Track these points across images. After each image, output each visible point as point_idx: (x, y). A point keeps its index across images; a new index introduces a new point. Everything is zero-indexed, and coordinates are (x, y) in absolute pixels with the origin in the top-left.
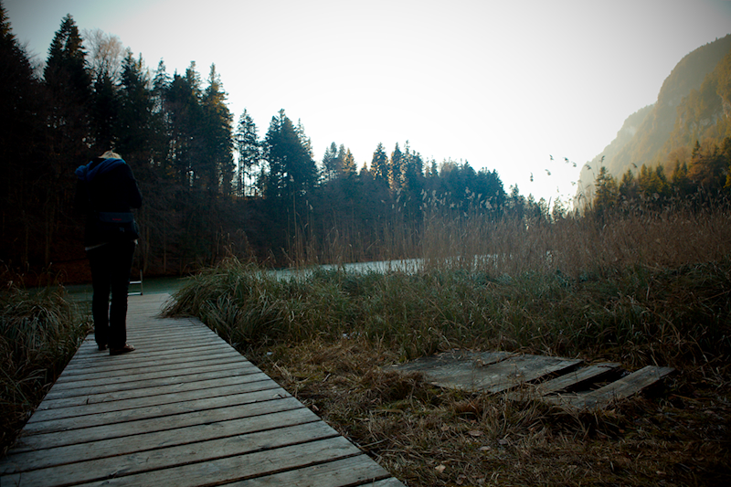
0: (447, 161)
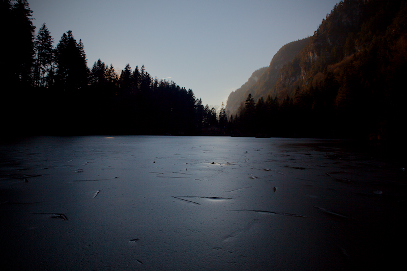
0: (163, 81)
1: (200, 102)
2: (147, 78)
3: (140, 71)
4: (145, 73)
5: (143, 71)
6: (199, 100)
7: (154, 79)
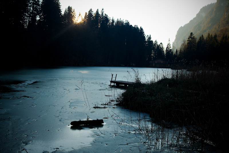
1: (150, 38)
2: (106, 19)
3: (100, 13)
4: (104, 15)
5: (103, 13)
6: (149, 36)
7: (111, 19)
